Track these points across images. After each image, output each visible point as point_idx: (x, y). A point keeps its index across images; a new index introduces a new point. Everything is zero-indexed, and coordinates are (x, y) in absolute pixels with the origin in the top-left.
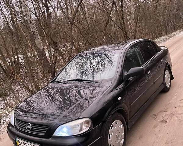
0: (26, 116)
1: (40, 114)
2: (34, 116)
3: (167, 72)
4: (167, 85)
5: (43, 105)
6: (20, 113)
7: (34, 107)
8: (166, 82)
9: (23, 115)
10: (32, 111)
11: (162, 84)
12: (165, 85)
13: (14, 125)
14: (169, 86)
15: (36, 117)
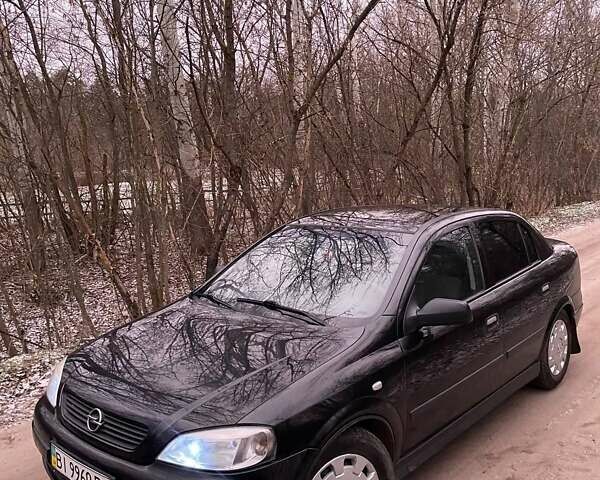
0: (96, 387)
1: (142, 386)
2: (121, 388)
3: (560, 327)
4: (552, 369)
5: (158, 359)
6: (82, 370)
7: (128, 361)
8: (550, 358)
9: (89, 381)
10: (119, 372)
11: (536, 361)
12: (545, 367)
13: (54, 404)
14: (558, 372)
15: (126, 395)
